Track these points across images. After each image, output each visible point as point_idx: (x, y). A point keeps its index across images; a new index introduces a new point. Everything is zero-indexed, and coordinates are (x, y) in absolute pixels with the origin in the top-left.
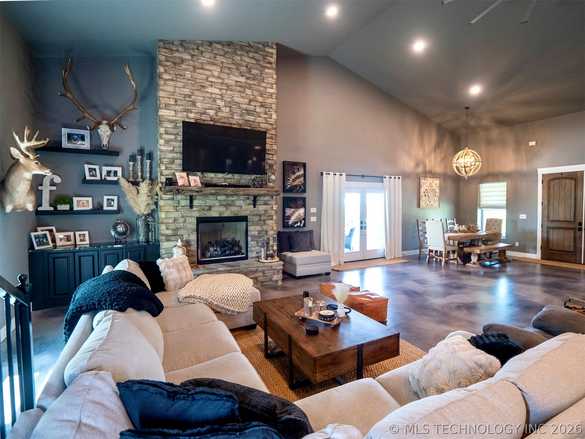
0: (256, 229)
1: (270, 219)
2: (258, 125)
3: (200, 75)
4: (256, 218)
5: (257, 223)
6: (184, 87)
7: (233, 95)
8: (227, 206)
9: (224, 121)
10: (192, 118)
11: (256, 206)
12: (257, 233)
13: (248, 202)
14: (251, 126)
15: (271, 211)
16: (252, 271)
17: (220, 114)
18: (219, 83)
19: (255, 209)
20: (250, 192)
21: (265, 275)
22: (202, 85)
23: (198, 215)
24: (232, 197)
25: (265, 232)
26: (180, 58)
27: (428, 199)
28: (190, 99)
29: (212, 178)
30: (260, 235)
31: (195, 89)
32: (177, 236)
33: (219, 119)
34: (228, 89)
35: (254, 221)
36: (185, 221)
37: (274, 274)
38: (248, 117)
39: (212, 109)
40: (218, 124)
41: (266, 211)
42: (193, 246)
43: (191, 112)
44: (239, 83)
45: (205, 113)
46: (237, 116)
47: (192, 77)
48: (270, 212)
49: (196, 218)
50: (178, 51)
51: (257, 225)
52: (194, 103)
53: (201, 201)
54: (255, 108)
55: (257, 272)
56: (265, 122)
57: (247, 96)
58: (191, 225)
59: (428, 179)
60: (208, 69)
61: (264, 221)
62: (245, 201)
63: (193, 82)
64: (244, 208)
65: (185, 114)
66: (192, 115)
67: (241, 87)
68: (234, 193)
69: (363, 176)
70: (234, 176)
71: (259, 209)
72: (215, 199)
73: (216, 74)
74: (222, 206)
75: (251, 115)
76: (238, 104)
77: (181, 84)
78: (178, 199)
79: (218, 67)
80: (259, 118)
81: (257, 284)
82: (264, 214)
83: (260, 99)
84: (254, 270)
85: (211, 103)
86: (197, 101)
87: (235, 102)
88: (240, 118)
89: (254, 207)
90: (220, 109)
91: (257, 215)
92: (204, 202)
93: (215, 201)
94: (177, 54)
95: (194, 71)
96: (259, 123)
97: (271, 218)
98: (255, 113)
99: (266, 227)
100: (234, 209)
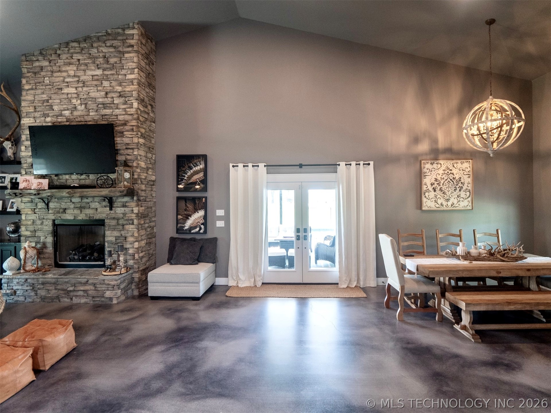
0: (113, 235)
1: (130, 224)
2: (115, 117)
3: (58, 78)
4: (114, 222)
5: (113, 227)
6: (43, 93)
7: (89, 91)
8: (81, 208)
9: (79, 119)
10: (49, 122)
11: (113, 209)
12: (114, 239)
13: (104, 203)
14: (108, 120)
15: (130, 214)
16: (80, 283)
17: (75, 113)
18: (74, 81)
19: (112, 212)
20: (88, 193)
21: (96, 289)
22: (59, 87)
23: (53, 218)
24: (87, 199)
25: (124, 239)
26: (39, 66)
27: (443, 195)
28: (48, 104)
29: (66, 180)
30: (118, 241)
31: (52, 92)
32: (35, 238)
33: (74, 118)
34: (84, 86)
35: (110, 225)
36: (42, 224)
37: (108, 290)
38: (104, 111)
39: (68, 110)
40: (73, 124)
41: (124, 214)
42: (49, 249)
43: (48, 116)
44: (96, 77)
45: (61, 115)
46: (92, 112)
47: (50, 82)
48: (128, 216)
49: (51, 220)
50: (38, 60)
51: (114, 229)
52: (51, 108)
53: (55, 204)
54: (112, 100)
55: (87, 285)
56: (124, 113)
57: (105, 88)
58: (47, 227)
59: (441, 162)
60: (64, 71)
61: (123, 225)
62: (100, 204)
63: (50, 87)
64: (99, 210)
65: (43, 118)
66: (48, 119)
67: (97, 80)
68: (70, 194)
69: (301, 166)
70: (89, 176)
71: (117, 212)
72: (69, 201)
73: (72, 73)
74: (76, 209)
75: (107, 108)
76: (94, 100)
77: (40, 91)
78: (36, 202)
79: (74, 65)
80: (117, 110)
81: (87, 298)
82: (123, 218)
83: (119, 89)
84: (83, 282)
85: (67, 104)
86: (53, 104)
87: (91, 98)
88: (96, 114)
89: (111, 209)
90: (76, 108)
91: (114, 218)
92: (59, 205)
93: (69, 203)
94: (37, 64)
95: (52, 76)
96: (117, 115)
97: (131, 222)
98: (112, 105)
99: (124, 233)
100: (88, 211)
